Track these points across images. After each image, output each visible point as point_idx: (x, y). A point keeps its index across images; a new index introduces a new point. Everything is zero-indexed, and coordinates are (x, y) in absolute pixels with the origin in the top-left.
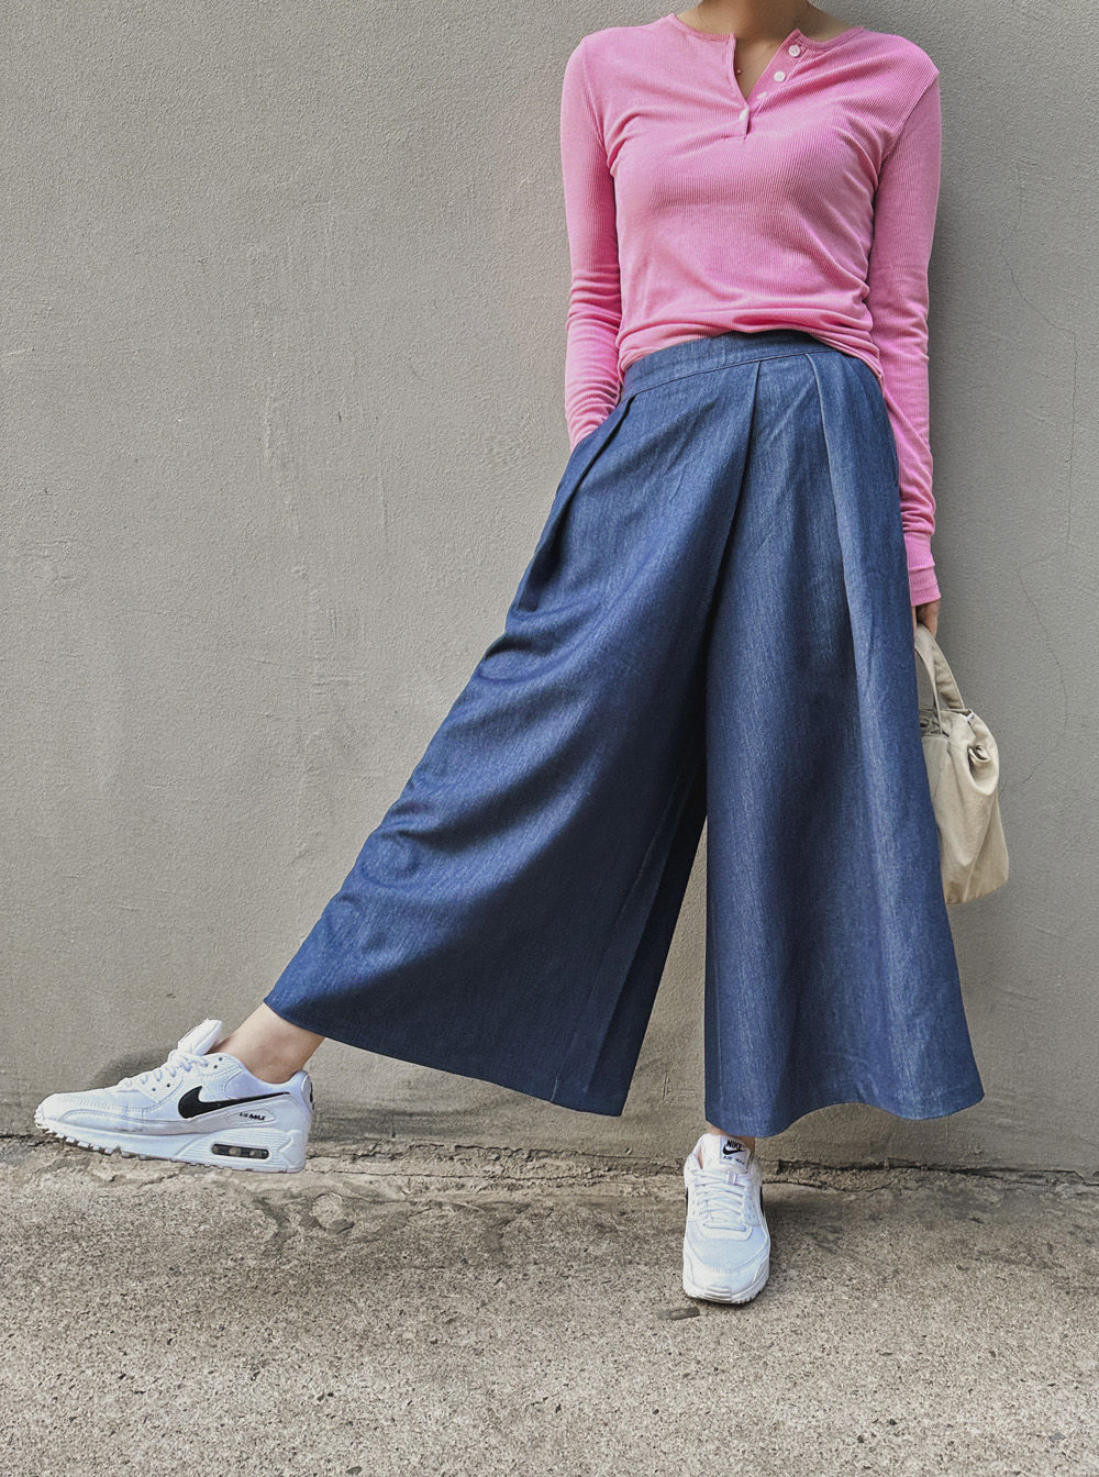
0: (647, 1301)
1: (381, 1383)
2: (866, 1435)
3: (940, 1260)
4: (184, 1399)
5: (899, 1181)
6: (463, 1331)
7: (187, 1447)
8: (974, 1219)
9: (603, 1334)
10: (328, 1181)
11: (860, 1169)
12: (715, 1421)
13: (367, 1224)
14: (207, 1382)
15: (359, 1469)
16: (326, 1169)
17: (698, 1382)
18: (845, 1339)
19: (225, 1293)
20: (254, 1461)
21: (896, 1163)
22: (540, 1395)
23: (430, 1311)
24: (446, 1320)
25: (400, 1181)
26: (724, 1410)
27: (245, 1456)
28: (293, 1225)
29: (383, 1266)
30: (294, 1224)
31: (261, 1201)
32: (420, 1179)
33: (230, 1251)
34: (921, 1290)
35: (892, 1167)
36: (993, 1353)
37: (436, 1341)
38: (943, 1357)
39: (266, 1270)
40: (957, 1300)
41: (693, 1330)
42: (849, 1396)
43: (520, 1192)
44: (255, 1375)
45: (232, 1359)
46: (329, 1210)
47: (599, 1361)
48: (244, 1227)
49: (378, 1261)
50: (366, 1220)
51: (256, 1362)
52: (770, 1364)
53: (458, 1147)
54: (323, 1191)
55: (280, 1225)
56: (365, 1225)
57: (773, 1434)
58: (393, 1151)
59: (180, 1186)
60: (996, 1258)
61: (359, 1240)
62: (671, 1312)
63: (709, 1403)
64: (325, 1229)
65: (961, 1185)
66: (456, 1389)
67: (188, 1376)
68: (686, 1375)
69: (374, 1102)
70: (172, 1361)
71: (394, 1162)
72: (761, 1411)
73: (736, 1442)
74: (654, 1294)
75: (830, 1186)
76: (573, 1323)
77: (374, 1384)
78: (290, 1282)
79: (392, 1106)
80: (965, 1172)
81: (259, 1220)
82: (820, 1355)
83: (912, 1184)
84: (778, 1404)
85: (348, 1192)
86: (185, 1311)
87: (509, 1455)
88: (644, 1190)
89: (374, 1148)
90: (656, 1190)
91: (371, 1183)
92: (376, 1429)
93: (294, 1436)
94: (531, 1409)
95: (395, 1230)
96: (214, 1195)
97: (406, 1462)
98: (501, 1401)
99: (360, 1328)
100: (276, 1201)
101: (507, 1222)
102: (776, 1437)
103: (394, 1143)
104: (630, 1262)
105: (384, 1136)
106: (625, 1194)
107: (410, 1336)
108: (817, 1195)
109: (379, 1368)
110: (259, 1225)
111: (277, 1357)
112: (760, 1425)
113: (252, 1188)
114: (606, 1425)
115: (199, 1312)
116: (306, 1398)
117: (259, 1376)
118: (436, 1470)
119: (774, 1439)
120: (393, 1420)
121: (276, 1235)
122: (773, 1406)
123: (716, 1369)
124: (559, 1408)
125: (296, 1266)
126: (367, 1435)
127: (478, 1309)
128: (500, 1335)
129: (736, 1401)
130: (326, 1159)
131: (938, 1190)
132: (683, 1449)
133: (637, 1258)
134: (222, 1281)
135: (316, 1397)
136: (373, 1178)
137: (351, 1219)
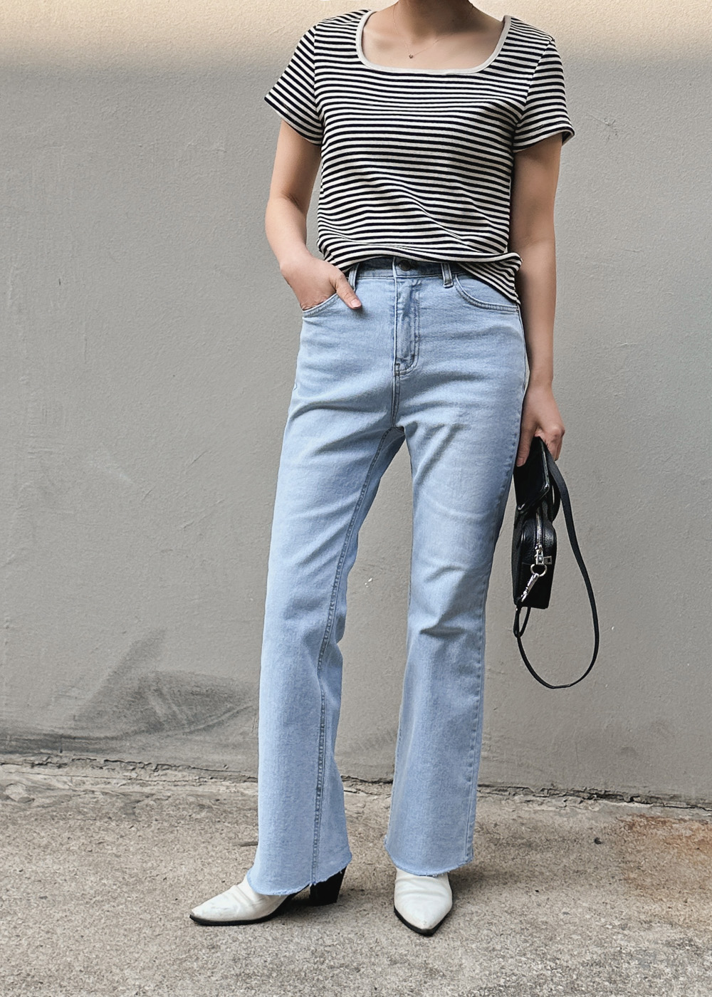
0: (226, 838)
6: (109, 847)
9: (196, 851)
10: (16, 778)
16: (13, 771)
22: (154, 873)
23: (87, 838)
24: (97, 842)
25: (65, 779)
29: (56, 818)
32: (79, 778)
37: (91, 851)
43: (149, 788)
46: (17, 792)
47: (192, 861)
49: (52, 816)
53: (106, 761)
54: (12, 782)
56: (42, 800)
58: (61, 762)
61: (38, 806)
62: (241, 843)
64: (15, 801)
66: (103, 869)
69: (49, 729)
71: (61, 769)
74: (232, 835)
75: (362, 791)
77: (53, 867)
79: (61, 732)
85: (30, 784)
88: (234, 789)
89: (47, 760)
90: (242, 790)
91: (45, 779)
92: (55, 883)
93: (7, 884)
94: (149, 879)
95: (63, 802)
98: (131, 875)
99: (43, 843)
101: (139, 801)
103: (61, 757)
104: (219, 822)
105: (55, 752)
107: (75, 848)
108: (352, 796)
124: (166, 878)
126: (50, 885)
127: (118, 838)
130: (12, 765)
133: (223, 820)
136: (46, 777)
137: (32, 797)
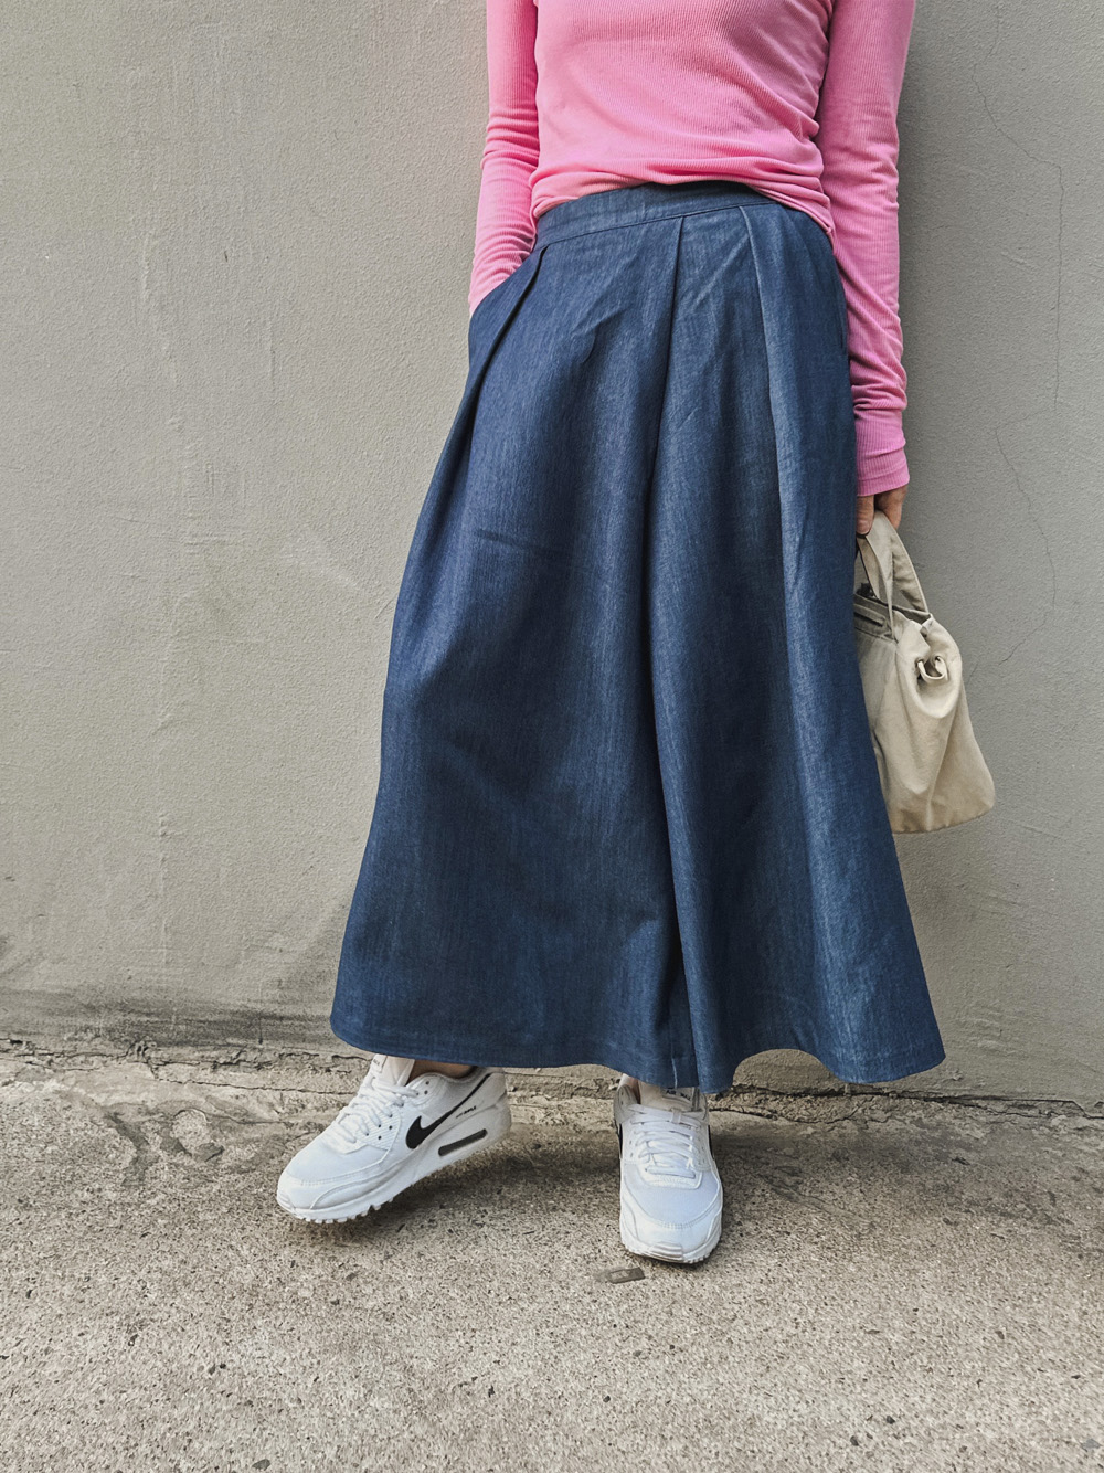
0: (580, 1259)
1: (280, 1353)
2: (861, 1436)
3: (922, 1211)
4: (54, 1368)
5: (863, 1111)
6: (368, 1290)
7: (64, 1428)
8: (957, 1159)
9: (532, 1299)
10: (187, 1094)
11: (816, 1096)
12: (678, 1413)
13: (238, 1150)
14: (77, 1346)
15: (266, 1463)
16: (183, 1078)
17: (652, 1363)
18: (820, 1311)
19: (85, 1234)
20: (144, 1448)
21: (858, 1089)
22: (468, 1375)
23: (326, 1262)
24: (346, 1275)
25: (272, 1096)
26: (688, 1399)
27: (132, 1443)
28: (154, 1149)
29: (264, 1204)
30: (155, 1147)
31: (114, 1118)
32: (293, 1094)
33: (85, 1180)
34: (904, 1249)
35: (854, 1093)
36: (999, 1333)
37: (336, 1303)
38: (941, 1337)
39: (129, 1205)
40: (948, 1263)
41: (638, 1296)
42: (833, 1385)
44: (133, 1339)
45: (104, 1318)
46: (193, 1130)
47: (532, 1333)
48: (97, 1149)
49: (258, 1197)
50: (237, 1144)
51: (132, 1323)
52: (736, 1342)
53: (336, 1056)
54: (183, 1106)
55: (138, 1148)
56: (236, 1153)
57: (750, 1432)
58: (260, 1060)
59: (17, 1096)
60: (989, 1210)
61: (231, 1170)
62: (611, 1273)
63: (669, 1390)
64: (191, 1155)
65: (938, 1117)
66: (368, 1363)
67: (55, 1338)
68: (638, 1354)
69: (239, 1003)
70: (35, 1318)
71: (260, 1072)
72: (732, 1401)
73: (706, 1440)
74: (587, 1250)
75: (781, 1115)
76: (495, 1283)
77: (271, 1354)
78: (160, 1221)
79: (259, 1007)
80: (942, 1100)
81: (114, 1142)
82: (793, 1331)
83: (880, 1115)
84: (750, 1393)
85: (213, 1110)
86: (41, 1255)
87: (440, 1450)
88: (559, 1116)
89: (238, 1055)
90: (573, 1116)
91: (237, 1097)
92: (280, 1411)
93: (185, 1419)
94: (459, 1392)
95: (272, 1158)
96: (58, 1108)
97: (320, 1455)
98: (423, 1380)
99: (248, 1281)
100: (130, 1117)
102: (753, 1435)
103: (261, 1051)
104: (554, 1209)
105: (250, 1042)
106: (537, 1122)
107: (307, 1294)
108: (766, 1126)
109: (275, 1335)
110: (114, 1147)
111: (155, 1317)
112: (733, 1419)
113: (101, 1100)
114: (550, 1414)
115: (59, 1257)
116: (195, 1371)
117: (138, 1340)
118: (356, 1466)
119: (751, 1438)
120: (300, 1401)
121: (135, 1160)
122: (745, 1396)
123: (672, 1347)
124: (491, 1391)
125: (164, 1201)
126: (271, 1419)
127: (382, 1262)
128: (411, 1296)
129: (699, 1387)
130: (182, 1066)
131: (911, 1122)
132: (645, 1448)
133: (562, 1204)
134: (81, 1218)
135: (206, 1369)
136: (239, 1092)
137: (219, 1143)
